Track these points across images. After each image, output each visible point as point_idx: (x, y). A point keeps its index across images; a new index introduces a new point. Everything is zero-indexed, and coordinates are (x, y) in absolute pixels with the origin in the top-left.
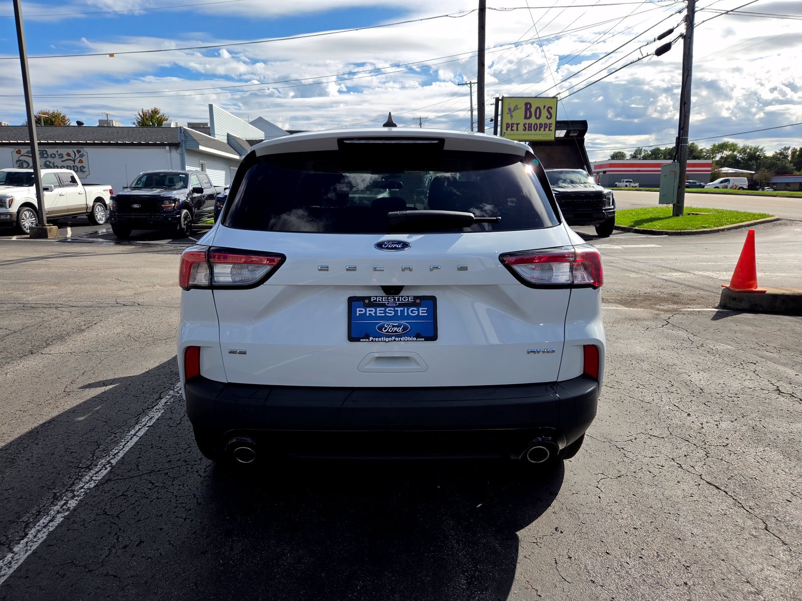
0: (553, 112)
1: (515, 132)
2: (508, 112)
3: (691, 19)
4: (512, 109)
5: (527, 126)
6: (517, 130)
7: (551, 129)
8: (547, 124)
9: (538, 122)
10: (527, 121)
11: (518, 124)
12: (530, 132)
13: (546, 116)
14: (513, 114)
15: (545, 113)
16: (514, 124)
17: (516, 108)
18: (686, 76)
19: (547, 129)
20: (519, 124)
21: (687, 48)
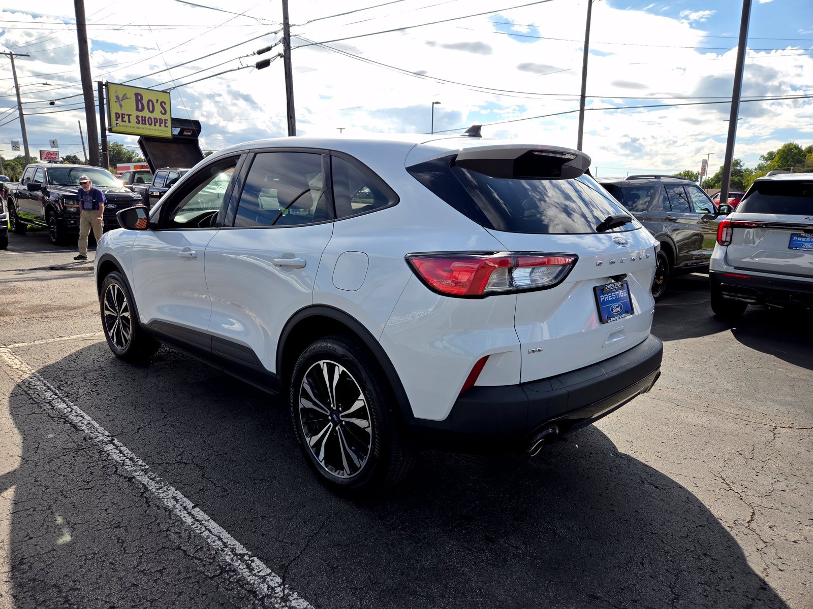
0: (167, 107)
1: (127, 124)
2: (116, 100)
3: (288, 42)
4: (121, 97)
5: (140, 119)
6: (129, 122)
7: (167, 125)
8: (162, 120)
9: (153, 116)
10: (140, 114)
11: (129, 116)
12: (144, 126)
13: (160, 111)
14: (123, 103)
15: (158, 107)
16: (125, 114)
17: (125, 97)
18: (289, 93)
19: (163, 125)
20: (131, 115)
21: (288, 68)
